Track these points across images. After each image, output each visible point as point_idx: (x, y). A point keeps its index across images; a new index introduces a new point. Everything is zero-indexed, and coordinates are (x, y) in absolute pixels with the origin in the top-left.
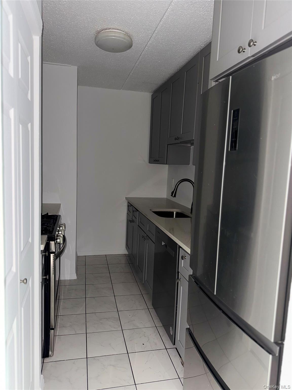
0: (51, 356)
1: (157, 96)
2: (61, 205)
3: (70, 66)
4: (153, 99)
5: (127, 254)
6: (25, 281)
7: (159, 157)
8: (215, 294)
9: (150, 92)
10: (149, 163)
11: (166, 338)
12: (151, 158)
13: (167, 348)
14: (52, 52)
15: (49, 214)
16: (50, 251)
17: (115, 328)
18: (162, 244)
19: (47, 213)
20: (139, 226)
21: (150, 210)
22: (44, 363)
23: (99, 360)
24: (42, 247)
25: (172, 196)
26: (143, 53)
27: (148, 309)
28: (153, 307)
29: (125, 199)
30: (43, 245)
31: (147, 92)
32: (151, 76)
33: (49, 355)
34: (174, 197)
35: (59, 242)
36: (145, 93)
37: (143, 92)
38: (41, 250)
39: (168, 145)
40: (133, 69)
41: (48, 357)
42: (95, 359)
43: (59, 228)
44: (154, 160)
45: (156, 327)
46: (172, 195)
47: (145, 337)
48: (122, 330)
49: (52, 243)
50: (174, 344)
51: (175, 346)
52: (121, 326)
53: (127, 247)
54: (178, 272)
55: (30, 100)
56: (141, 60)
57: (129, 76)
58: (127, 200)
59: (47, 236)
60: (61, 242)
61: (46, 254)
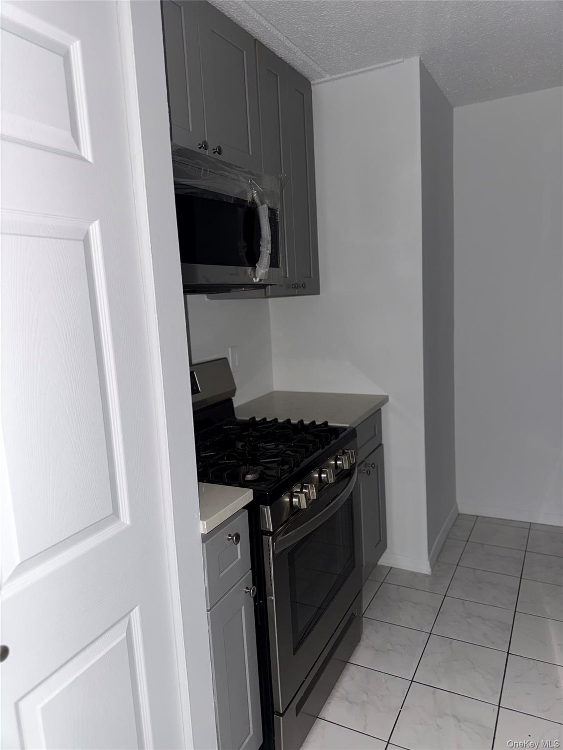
3: (401, 62)
16: (262, 529)
24: (206, 526)
30: (205, 522)
35: (298, 504)
38: (201, 534)
49: (267, 511)
60: (304, 505)
61: (233, 539)
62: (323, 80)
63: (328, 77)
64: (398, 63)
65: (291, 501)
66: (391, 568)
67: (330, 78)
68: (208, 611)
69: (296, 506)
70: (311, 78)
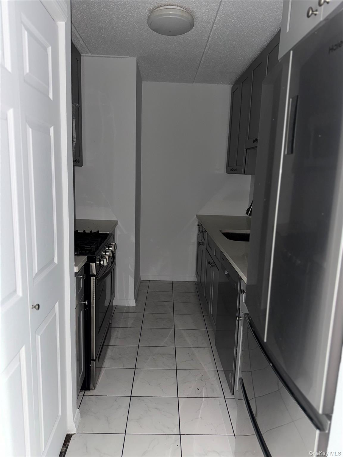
0: (92, 389)
1: (237, 89)
2: (119, 222)
3: (128, 58)
4: (233, 93)
5: (196, 282)
6: (37, 307)
7: (236, 166)
8: (265, 340)
9: (230, 84)
10: (226, 173)
11: (225, 385)
12: (228, 166)
13: (225, 397)
14: (104, 42)
15: (100, 232)
16: (91, 274)
17: (168, 366)
18: (226, 273)
19: (98, 231)
20: (207, 249)
21: (220, 231)
22: (84, 396)
23: (143, 400)
24: (76, 269)
25: (248, 215)
26: (212, 33)
27: (212, 348)
28: (216, 346)
29: (195, 216)
30: (77, 267)
31: (227, 84)
32: (228, 63)
33: (91, 389)
34: (249, 215)
35: (103, 264)
36: (223, 85)
37: (221, 85)
38: (75, 273)
39: (247, 149)
40: (203, 56)
41: (89, 390)
42: (140, 399)
43: (109, 247)
44: (231, 169)
45: (217, 370)
46: (247, 213)
47: (202, 381)
48: (176, 369)
49: (93, 265)
50: (233, 394)
51: (233, 397)
52: (175, 365)
53: (197, 273)
54: (239, 309)
55: (52, 99)
56: (210, 43)
57: (200, 64)
58: (197, 218)
59: (86, 256)
60: (105, 264)
61: (83, 277)
62: (87, 55)
63: (90, 54)
64: (126, 58)
65: (100, 263)
66: (116, 306)
67: (91, 55)
68: (75, 308)
69: (102, 265)
70: (81, 52)
